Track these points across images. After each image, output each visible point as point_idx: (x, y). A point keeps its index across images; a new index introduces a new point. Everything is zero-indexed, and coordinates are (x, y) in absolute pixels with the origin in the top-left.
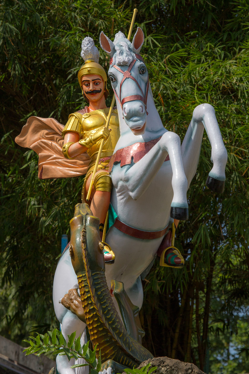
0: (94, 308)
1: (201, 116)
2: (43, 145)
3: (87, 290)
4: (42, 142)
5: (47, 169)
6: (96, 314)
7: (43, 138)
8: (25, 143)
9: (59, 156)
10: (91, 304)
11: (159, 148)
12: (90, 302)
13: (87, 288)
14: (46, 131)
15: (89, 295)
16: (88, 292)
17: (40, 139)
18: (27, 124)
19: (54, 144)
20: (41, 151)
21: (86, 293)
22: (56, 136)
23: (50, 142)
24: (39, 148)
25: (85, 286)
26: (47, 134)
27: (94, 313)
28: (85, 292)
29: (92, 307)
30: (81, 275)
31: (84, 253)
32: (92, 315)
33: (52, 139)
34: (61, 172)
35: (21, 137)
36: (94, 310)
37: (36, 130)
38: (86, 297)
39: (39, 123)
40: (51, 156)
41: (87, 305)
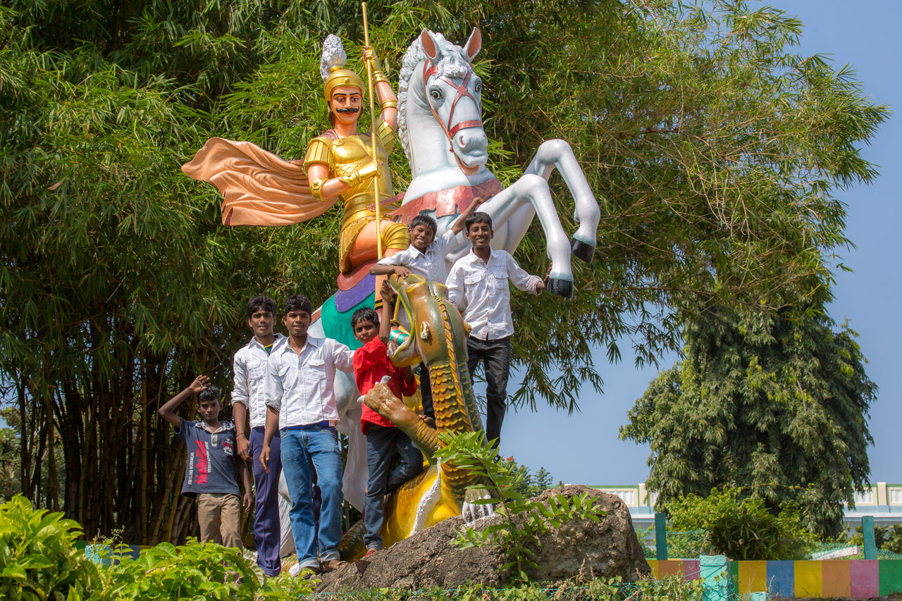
0: (460, 412)
1: (555, 156)
2: (230, 178)
3: (451, 387)
4: (229, 174)
5: (239, 213)
6: (462, 421)
7: (229, 168)
8: (200, 174)
9: (254, 196)
10: (456, 407)
11: (512, 195)
12: (454, 404)
13: (450, 385)
14: (235, 160)
15: (454, 394)
16: (453, 390)
17: (224, 170)
18: (204, 148)
19: (248, 178)
20: (226, 186)
21: (448, 392)
22: (252, 168)
23: (241, 175)
24: (223, 182)
25: (448, 381)
26: (237, 163)
27: (460, 420)
28: (447, 389)
29: (457, 411)
30: (443, 366)
31: (449, 335)
32: (456, 421)
33: (244, 171)
34: (261, 217)
35: (193, 164)
36: (460, 414)
37: (218, 157)
38: (448, 397)
39: (226, 148)
40: (243, 194)
41: (449, 409)
